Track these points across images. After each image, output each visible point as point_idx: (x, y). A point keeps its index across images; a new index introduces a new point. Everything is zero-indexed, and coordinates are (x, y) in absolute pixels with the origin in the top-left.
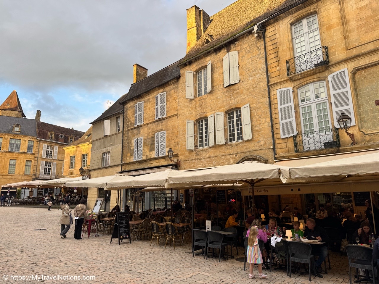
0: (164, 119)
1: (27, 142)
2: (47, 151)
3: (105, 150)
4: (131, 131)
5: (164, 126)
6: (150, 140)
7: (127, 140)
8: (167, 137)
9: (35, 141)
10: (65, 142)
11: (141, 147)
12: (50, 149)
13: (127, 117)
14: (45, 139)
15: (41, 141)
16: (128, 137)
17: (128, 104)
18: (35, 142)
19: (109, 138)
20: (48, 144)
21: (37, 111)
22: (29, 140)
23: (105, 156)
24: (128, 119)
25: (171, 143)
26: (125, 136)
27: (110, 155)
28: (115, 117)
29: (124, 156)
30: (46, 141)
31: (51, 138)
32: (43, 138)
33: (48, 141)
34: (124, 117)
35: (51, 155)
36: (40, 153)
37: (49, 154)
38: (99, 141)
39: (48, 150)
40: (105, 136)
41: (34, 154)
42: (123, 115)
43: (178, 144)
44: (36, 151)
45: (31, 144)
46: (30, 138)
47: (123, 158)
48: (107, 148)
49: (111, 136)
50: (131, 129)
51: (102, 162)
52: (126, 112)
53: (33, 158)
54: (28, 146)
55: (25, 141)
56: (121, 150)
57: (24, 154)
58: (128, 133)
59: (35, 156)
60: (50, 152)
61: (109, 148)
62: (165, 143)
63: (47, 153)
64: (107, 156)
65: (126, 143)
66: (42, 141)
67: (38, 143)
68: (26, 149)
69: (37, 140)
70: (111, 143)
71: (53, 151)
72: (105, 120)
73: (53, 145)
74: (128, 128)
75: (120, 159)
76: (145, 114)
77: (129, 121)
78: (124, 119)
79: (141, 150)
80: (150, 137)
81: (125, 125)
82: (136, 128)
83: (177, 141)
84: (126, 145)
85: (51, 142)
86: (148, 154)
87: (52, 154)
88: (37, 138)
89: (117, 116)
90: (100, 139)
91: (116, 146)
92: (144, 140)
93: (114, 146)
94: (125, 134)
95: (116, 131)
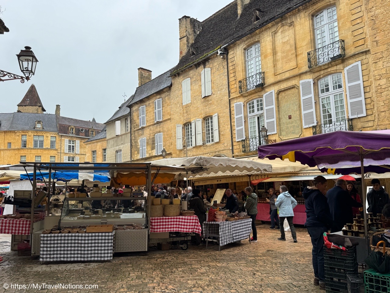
0: (161, 122)
1: (49, 138)
2: (69, 146)
3: (117, 148)
4: (136, 132)
5: (161, 128)
6: (151, 141)
7: (134, 139)
8: (164, 138)
9: (57, 136)
10: (86, 136)
11: (144, 146)
12: (71, 143)
13: (133, 119)
14: (67, 134)
15: (62, 137)
16: (135, 137)
17: (134, 107)
18: (57, 138)
19: (120, 137)
20: (70, 139)
21: (57, 105)
22: (51, 136)
23: (118, 154)
24: (135, 121)
25: (167, 143)
26: (132, 136)
27: (122, 153)
28: (124, 119)
29: (132, 154)
30: (68, 136)
31: (72, 133)
32: (64, 134)
33: (70, 136)
34: (131, 119)
35: (74, 150)
36: (62, 148)
37: (71, 149)
38: (112, 139)
39: (70, 144)
40: (116, 136)
41: (56, 150)
42: (130, 116)
43: (172, 144)
44: (59, 146)
45: (54, 139)
46: (52, 134)
47: (132, 155)
48: (119, 147)
49: (121, 135)
50: (137, 130)
51: (116, 159)
52: (132, 114)
53: (57, 153)
54: (51, 142)
55: (47, 137)
56: (130, 149)
57: (48, 150)
58: (135, 133)
59: (58, 151)
60: (72, 146)
61: (120, 146)
62: (162, 143)
63: (69, 148)
64: (120, 153)
65: (134, 143)
66: (64, 136)
67: (60, 138)
68: (49, 145)
69: (59, 135)
70: (122, 142)
71: (75, 145)
72: (116, 121)
73: (74, 139)
74: (134, 129)
75: (130, 157)
76: (147, 117)
77: (135, 123)
78: (131, 120)
79: (145, 149)
80: (151, 137)
81: (132, 126)
82: (140, 129)
83: (171, 141)
84: (134, 144)
85: (72, 137)
86: (150, 152)
87: (74, 148)
88: (58, 133)
89: (126, 118)
90: (113, 138)
91: (126, 144)
92: (147, 140)
93: (124, 145)
94: (132, 134)
95: (126, 131)
